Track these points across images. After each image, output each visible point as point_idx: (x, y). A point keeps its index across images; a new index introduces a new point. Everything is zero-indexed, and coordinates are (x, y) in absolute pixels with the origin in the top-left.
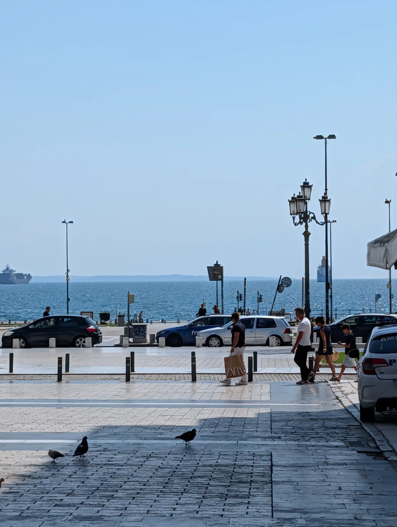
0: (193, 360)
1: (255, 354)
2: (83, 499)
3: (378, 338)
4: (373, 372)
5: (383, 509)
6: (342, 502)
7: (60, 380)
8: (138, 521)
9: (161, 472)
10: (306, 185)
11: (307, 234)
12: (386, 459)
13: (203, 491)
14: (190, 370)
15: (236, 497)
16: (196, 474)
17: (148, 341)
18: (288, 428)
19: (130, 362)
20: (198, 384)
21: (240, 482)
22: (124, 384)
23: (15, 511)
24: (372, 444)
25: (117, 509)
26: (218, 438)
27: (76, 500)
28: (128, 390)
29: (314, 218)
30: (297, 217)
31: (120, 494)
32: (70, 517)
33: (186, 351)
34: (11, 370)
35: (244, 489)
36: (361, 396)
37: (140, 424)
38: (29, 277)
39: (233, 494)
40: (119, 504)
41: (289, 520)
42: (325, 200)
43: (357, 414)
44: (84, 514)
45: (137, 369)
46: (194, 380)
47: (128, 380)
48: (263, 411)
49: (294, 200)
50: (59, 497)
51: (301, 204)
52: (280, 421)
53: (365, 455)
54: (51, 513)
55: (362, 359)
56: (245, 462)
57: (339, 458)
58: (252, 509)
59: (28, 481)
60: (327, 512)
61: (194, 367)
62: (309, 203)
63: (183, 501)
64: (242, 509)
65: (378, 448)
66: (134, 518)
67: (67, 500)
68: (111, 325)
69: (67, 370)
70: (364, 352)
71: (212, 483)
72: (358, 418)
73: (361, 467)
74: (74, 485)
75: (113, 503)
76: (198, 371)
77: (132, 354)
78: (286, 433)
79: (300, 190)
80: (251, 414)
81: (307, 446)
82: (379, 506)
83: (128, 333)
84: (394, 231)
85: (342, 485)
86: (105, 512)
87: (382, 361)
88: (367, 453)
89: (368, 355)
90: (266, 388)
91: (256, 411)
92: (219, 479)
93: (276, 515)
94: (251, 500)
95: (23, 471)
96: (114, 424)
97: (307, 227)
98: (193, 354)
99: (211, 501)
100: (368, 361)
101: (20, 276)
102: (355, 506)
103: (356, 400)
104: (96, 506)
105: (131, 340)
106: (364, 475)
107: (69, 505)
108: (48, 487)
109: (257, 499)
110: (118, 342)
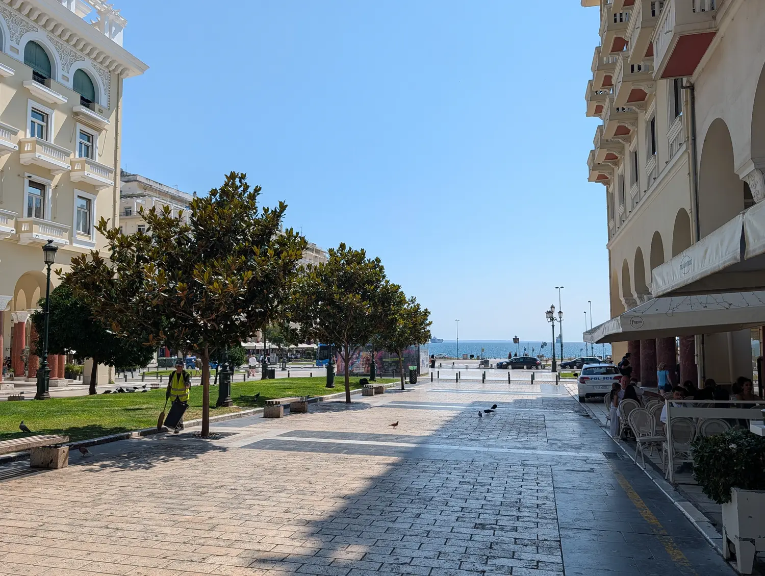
0: (509, 375)
1: (534, 373)
2: (471, 432)
3: (586, 369)
4: (584, 383)
5: (592, 440)
6: (575, 436)
7: (457, 381)
8: (493, 442)
9: (500, 422)
10: (552, 307)
11: (553, 326)
12: (591, 418)
13: (518, 430)
14: (508, 379)
15: (532, 433)
16: (515, 423)
17: (490, 367)
18: (550, 404)
19: (484, 375)
20: (511, 385)
21: (533, 427)
22: (482, 384)
23: (446, 435)
24: (585, 412)
25: (485, 436)
26: (521, 408)
27: (469, 432)
28: (483, 386)
29: (556, 319)
30: (549, 319)
31: (485, 430)
32: (467, 439)
33: (506, 371)
34: (438, 377)
35: (535, 430)
36: (579, 392)
37: (490, 401)
38: (442, 340)
39: (530, 432)
40: (486, 434)
41: (555, 443)
42: (560, 312)
43: (578, 399)
44: (472, 438)
45: (487, 378)
46: (509, 383)
47: (483, 382)
48: (539, 397)
49: (548, 313)
50: (462, 430)
51: (551, 314)
52: (546, 401)
53: (582, 417)
54: (460, 437)
55: (579, 377)
56: (534, 418)
57: (572, 418)
58: (539, 439)
59: (449, 423)
60: (570, 441)
61: (509, 378)
62: (554, 314)
63: (511, 434)
64: (535, 439)
65: (587, 413)
66: (492, 441)
67: (465, 432)
68: (474, 359)
69: (459, 378)
70: (580, 375)
71: (521, 427)
72: (578, 401)
73: (581, 422)
74: (467, 426)
75: (483, 434)
76: (511, 379)
77: (485, 372)
78: (549, 406)
79: (550, 308)
80: (534, 398)
81: (558, 412)
82: (591, 439)
83: (482, 363)
84: (595, 328)
85: (574, 429)
86: (481, 438)
87: (588, 378)
88: (583, 415)
89: (581, 375)
90: (539, 387)
91: (536, 396)
92: (524, 425)
93: (549, 441)
94: (538, 434)
95: (447, 419)
96: (480, 401)
97: (553, 323)
98: (509, 373)
99: (522, 435)
100: (582, 378)
101: (439, 340)
102: (581, 438)
103: (577, 393)
104: (476, 435)
105: (483, 366)
106: (582, 425)
107: (466, 434)
108: (458, 426)
109: (541, 434)
110: (478, 367)
